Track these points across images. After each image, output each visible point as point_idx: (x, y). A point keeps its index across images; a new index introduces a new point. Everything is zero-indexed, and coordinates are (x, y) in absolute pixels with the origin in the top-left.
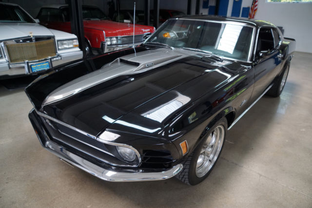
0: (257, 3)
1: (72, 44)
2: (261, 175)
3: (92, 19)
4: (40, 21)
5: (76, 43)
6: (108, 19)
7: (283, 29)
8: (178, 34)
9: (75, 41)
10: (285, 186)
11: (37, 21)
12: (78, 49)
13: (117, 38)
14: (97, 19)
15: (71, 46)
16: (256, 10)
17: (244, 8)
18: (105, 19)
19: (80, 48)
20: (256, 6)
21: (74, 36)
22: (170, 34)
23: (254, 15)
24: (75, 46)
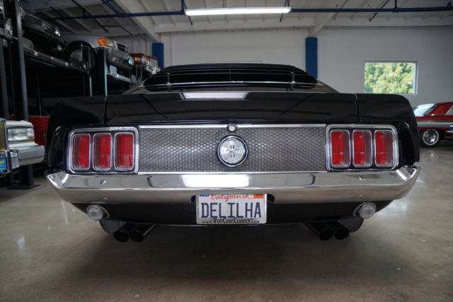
1: (26, 135)
5: (31, 133)
9: (29, 129)
12: (33, 144)
15: (25, 138)
19: (36, 142)
21: (30, 124)
24: (31, 137)
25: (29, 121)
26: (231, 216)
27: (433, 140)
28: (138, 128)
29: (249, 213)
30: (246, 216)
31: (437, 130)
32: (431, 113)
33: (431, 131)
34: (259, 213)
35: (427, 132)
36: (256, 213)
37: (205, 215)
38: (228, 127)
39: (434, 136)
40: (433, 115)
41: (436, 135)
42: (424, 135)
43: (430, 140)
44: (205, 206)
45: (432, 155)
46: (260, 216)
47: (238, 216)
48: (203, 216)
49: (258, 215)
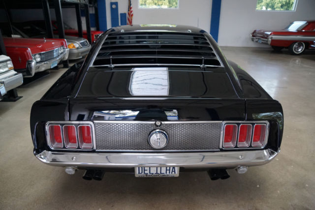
0: (132, 9)
1: (7, 67)
5: (10, 65)
8: (81, 43)
9: (9, 62)
12: (13, 72)
13: (40, 54)
15: (7, 69)
16: (132, 15)
17: (121, 14)
19: (15, 70)
20: (132, 12)
21: (8, 58)
22: (75, 44)
24: (10, 68)
25: (8, 55)
26: (157, 173)
27: (300, 50)
28: (94, 123)
29: (168, 172)
30: (166, 173)
31: (304, 43)
32: (303, 29)
33: (300, 43)
34: (175, 171)
35: (297, 44)
36: (172, 171)
37: (141, 172)
38: (155, 124)
39: (302, 47)
40: (304, 31)
41: (303, 46)
42: (295, 46)
43: (298, 49)
44: (140, 168)
45: (297, 61)
46: (175, 173)
47: (161, 173)
48: (139, 173)
49: (173, 173)
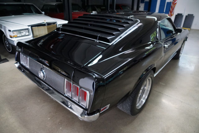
2: (182, 102)
3: (74, 11)
4: (45, 13)
6: (83, 11)
7: (194, 15)
10: (196, 108)
11: (43, 13)
14: (77, 11)
16: (175, 4)
17: (167, 3)
18: (82, 11)
20: (176, 1)
23: (174, 7)
